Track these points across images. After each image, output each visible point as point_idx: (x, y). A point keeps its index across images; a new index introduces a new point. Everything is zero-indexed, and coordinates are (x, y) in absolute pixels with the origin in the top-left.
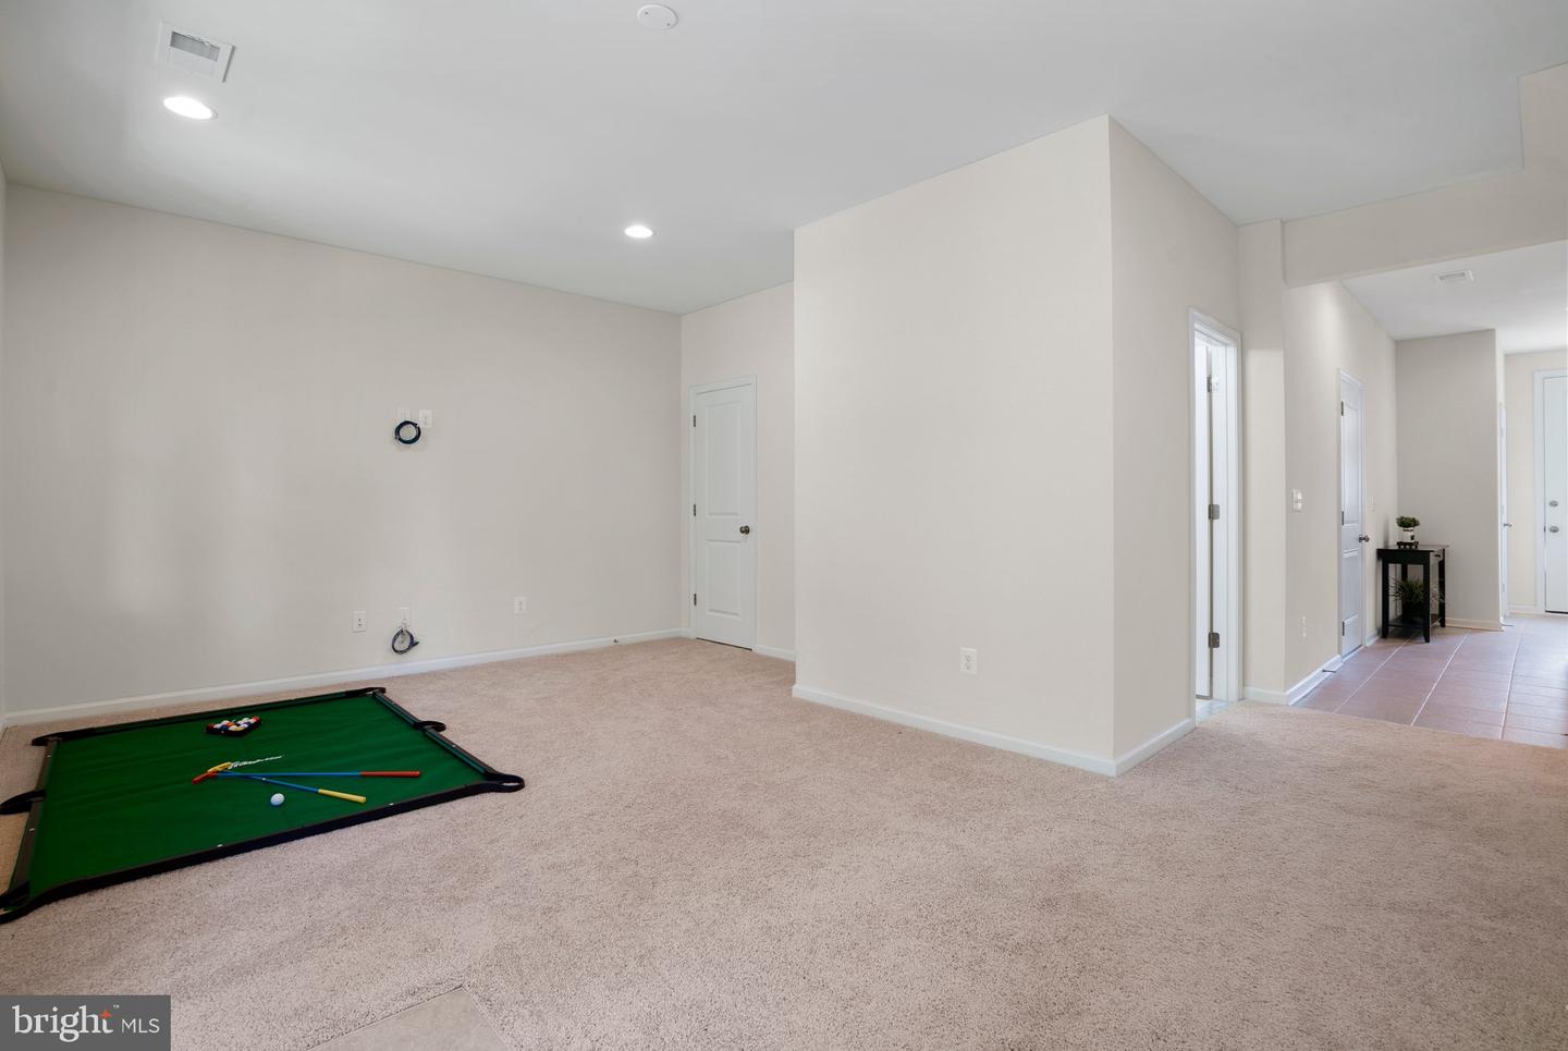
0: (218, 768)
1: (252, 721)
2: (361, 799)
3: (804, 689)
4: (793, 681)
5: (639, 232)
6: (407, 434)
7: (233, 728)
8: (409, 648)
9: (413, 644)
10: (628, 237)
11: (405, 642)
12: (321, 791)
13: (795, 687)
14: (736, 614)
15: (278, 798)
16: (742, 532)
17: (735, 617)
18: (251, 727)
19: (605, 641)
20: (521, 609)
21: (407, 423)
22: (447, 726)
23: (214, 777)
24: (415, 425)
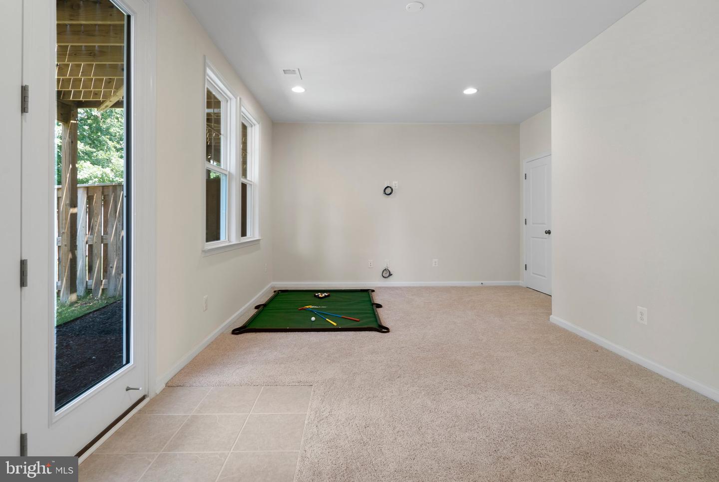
0: (307, 307)
1: (327, 294)
2: (335, 324)
3: (556, 318)
4: (551, 314)
5: (470, 91)
6: (388, 191)
7: (320, 296)
8: (389, 276)
9: (390, 275)
10: (466, 94)
11: (387, 274)
12: (327, 319)
13: (551, 316)
14: (545, 276)
15: (313, 319)
16: (546, 233)
17: (544, 278)
18: (326, 296)
19: (477, 283)
20: (435, 265)
21: (388, 187)
22: (383, 306)
23: (306, 309)
24: (390, 187)
